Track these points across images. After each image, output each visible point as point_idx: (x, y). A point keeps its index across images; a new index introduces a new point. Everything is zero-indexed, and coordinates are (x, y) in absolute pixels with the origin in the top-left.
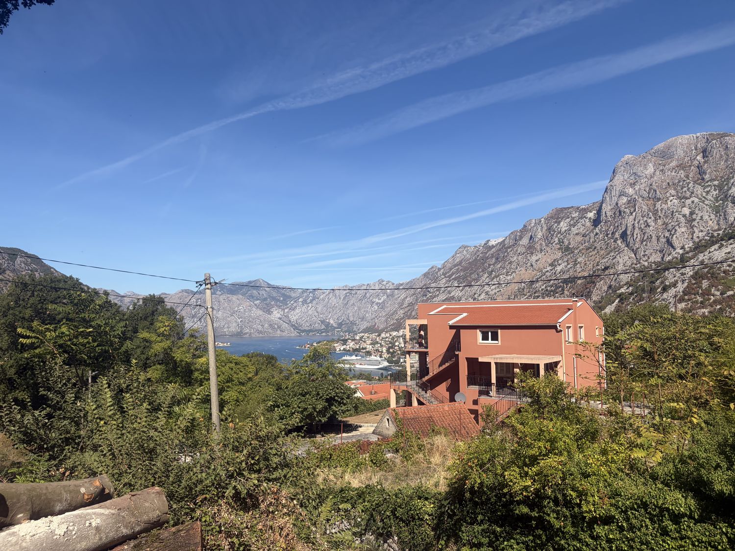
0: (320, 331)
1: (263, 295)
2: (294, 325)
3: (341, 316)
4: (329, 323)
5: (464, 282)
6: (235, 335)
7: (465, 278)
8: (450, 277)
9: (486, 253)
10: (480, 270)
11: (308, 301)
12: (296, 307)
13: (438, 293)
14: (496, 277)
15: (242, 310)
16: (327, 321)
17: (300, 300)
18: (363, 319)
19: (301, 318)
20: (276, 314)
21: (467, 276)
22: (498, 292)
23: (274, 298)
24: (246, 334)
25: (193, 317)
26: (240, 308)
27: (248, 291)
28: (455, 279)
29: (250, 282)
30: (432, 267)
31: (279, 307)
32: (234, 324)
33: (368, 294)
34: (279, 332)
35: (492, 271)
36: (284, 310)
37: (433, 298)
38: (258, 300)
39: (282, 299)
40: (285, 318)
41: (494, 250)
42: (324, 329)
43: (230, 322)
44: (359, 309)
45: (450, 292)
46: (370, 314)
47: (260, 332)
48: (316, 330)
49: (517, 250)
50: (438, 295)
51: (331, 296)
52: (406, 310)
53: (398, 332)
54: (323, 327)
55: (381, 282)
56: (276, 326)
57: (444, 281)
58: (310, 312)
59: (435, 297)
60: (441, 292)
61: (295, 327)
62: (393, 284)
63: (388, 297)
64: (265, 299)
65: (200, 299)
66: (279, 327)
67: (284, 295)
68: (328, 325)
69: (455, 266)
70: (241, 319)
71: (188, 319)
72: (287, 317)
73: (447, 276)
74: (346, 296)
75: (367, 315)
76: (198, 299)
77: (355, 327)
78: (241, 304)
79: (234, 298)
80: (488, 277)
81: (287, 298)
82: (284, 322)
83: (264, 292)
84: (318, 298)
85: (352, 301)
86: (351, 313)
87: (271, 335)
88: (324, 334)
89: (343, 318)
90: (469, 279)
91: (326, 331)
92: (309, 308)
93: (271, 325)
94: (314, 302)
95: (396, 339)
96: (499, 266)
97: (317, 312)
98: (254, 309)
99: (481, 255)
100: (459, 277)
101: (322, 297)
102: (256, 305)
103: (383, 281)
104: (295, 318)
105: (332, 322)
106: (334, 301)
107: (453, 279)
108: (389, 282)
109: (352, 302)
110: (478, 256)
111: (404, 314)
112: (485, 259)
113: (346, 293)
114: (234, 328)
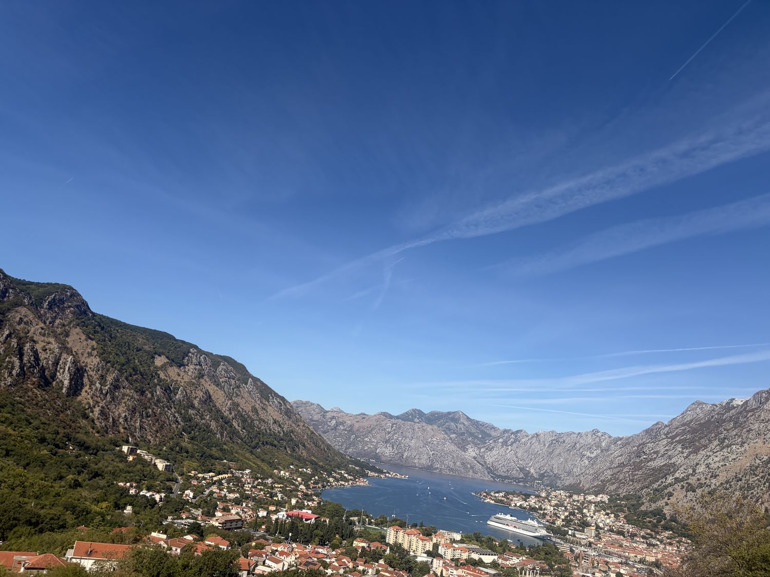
0: (517, 480)
1: (461, 429)
2: (489, 468)
3: (544, 466)
4: (529, 472)
5: (690, 447)
6: (424, 468)
7: (692, 442)
8: (673, 438)
9: (724, 414)
10: (713, 435)
11: (509, 443)
12: (493, 448)
13: (655, 456)
14: (728, 446)
15: (435, 442)
16: (527, 469)
17: (500, 440)
18: (569, 473)
19: (498, 461)
20: (472, 452)
21: (696, 441)
22: (722, 466)
23: (472, 435)
24: (436, 469)
25: (387, 442)
26: (434, 439)
27: (445, 422)
28: (679, 442)
29: (449, 413)
30: (657, 424)
31: (476, 445)
32: (425, 457)
33: (578, 445)
34: (471, 473)
35: (725, 438)
36: (480, 448)
37: (648, 462)
38: (454, 433)
39: (480, 436)
40: (480, 459)
41: (733, 411)
42: (522, 478)
43: (421, 453)
44: (566, 460)
45: (670, 458)
46: (579, 469)
47: (451, 470)
48: (513, 478)
49: (759, 416)
50: (655, 458)
51: (534, 441)
52: (616, 470)
53: (596, 496)
54: (522, 475)
55: (595, 432)
56: (469, 466)
57: (665, 442)
58: (508, 456)
59: (651, 460)
60: (659, 455)
61: (490, 471)
62: (610, 437)
63: (602, 451)
64: (463, 434)
65: (396, 424)
66: (472, 468)
67: (483, 432)
68: (527, 474)
69: (684, 425)
70: (433, 452)
71: (381, 443)
72: (482, 457)
73: (669, 436)
74: (552, 443)
75: (575, 470)
76: (393, 424)
77: (559, 481)
78: (435, 434)
79: (429, 428)
80: (719, 445)
81: (486, 436)
82: (479, 463)
83: (462, 426)
84: (519, 442)
85: (558, 450)
86: (556, 465)
87: (463, 475)
88: (521, 484)
89: (545, 469)
90: (697, 444)
91: (525, 481)
92: (508, 451)
93: (463, 464)
94: (515, 445)
95: (586, 505)
96: (734, 433)
97: (517, 457)
98: (447, 443)
99: (716, 416)
100: (685, 439)
101: (523, 440)
102: (451, 439)
103: (598, 432)
104: (491, 460)
105: (532, 471)
106: (537, 447)
107: (676, 441)
108: (605, 433)
109: (557, 452)
110: (713, 417)
111: (612, 475)
112: (720, 422)
113: (552, 440)
114: (424, 461)
